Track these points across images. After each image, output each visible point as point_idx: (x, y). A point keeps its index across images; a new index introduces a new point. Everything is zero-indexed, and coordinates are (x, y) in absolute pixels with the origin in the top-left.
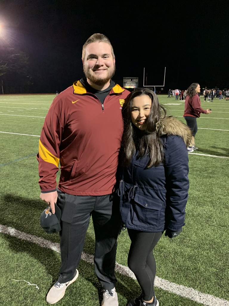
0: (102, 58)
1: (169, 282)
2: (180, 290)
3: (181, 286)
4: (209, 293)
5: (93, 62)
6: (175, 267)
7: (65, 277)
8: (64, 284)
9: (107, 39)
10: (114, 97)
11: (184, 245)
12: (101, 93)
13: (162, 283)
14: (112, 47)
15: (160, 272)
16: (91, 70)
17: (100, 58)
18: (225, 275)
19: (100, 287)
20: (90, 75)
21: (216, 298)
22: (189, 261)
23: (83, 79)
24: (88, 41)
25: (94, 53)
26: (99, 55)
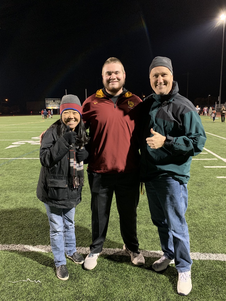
0: (115, 74)
26: (113, 72)
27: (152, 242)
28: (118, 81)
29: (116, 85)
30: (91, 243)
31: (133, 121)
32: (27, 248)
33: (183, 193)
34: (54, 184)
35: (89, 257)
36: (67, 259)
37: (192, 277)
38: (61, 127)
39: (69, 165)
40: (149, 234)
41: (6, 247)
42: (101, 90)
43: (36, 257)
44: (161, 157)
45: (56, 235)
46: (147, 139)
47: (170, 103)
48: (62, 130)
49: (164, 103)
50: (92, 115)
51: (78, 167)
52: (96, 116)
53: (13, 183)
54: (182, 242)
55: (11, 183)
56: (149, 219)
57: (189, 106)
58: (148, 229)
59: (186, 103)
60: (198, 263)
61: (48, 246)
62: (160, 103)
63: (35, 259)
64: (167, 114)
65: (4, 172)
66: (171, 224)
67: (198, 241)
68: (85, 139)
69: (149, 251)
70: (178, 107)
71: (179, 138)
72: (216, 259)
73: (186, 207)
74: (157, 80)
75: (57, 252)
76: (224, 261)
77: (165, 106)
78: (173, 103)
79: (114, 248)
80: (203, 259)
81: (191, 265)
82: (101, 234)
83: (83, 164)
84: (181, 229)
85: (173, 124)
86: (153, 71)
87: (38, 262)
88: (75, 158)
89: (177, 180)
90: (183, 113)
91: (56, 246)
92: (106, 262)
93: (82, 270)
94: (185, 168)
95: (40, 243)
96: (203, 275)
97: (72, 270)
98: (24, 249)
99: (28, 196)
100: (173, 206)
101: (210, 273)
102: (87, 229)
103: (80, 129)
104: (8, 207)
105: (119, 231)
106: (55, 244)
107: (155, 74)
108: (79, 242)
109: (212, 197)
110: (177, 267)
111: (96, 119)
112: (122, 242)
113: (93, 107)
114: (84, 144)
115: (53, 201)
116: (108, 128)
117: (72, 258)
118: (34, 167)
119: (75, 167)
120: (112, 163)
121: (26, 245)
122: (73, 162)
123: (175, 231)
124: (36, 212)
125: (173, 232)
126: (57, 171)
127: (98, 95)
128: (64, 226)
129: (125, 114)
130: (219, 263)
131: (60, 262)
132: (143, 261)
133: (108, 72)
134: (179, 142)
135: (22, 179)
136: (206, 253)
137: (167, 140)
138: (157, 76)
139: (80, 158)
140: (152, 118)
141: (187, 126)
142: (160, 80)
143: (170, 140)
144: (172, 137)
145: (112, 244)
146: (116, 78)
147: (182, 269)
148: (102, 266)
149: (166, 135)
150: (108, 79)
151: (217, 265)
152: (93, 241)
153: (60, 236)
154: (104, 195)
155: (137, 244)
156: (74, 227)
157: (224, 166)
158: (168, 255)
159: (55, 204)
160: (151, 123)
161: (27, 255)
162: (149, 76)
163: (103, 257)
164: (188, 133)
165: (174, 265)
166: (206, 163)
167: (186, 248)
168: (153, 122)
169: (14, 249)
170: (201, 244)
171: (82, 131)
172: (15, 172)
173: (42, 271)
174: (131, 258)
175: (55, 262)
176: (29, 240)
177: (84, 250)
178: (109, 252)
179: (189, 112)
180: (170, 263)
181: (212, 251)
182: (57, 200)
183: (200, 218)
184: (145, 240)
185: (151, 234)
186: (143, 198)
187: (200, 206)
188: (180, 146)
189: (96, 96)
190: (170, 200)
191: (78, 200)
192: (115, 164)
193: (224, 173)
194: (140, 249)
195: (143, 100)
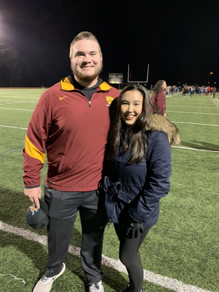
0: (90, 56)
1: (154, 274)
2: (165, 282)
3: (166, 277)
4: (192, 284)
5: (81, 59)
6: (160, 258)
7: (52, 271)
8: (51, 279)
9: (94, 37)
10: (101, 94)
11: (168, 236)
12: (88, 90)
13: (147, 275)
14: (99, 45)
15: (145, 264)
16: (78, 67)
17: (87, 55)
18: (207, 265)
19: (86, 280)
20: (77, 72)
21: (199, 288)
22: (173, 252)
23: (71, 75)
24: (76, 39)
25: (81, 51)
26: (87, 53)
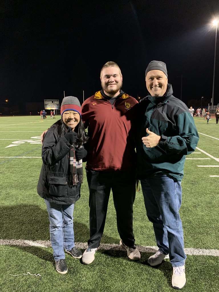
0: (113, 77)
26: (111, 75)
27: (147, 237)
28: (116, 83)
29: (114, 87)
30: (89, 238)
31: (129, 122)
32: (27, 243)
33: (177, 190)
34: (55, 181)
35: (87, 251)
36: (66, 254)
37: (186, 271)
38: (62, 127)
39: (69, 163)
40: (145, 230)
41: (7, 242)
42: (99, 92)
43: (36, 251)
44: (156, 155)
45: (56, 230)
46: (143, 138)
47: (165, 104)
48: (62, 130)
49: (159, 104)
50: (91, 116)
51: (77, 165)
52: (95, 116)
53: (13, 181)
54: (177, 237)
55: (12, 181)
56: (145, 215)
57: (183, 107)
58: (143, 225)
59: (180, 104)
60: (192, 258)
61: (47, 241)
62: (155, 104)
63: (35, 254)
64: (162, 115)
65: (4, 170)
66: (166, 220)
67: (191, 237)
68: (84, 138)
69: (144, 247)
70: (172, 108)
71: (173, 137)
72: (209, 254)
73: (180, 204)
74: (152, 82)
75: (57, 247)
76: (217, 257)
77: (160, 107)
78: (167, 105)
79: (111, 244)
80: (196, 254)
81: (185, 260)
82: (98, 229)
83: (82, 162)
84: (176, 225)
85: (167, 124)
86: (149, 75)
87: (37, 256)
88: (75, 156)
89: (171, 177)
90: (177, 114)
91: (56, 241)
92: (103, 257)
93: (80, 264)
94: (179, 166)
95: (40, 238)
96: (196, 269)
97: (70, 264)
98: (24, 244)
99: (28, 193)
100: (167, 203)
101: (203, 267)
102: (85, 225)
103: (80, 129)
104: (8, 204)
105: (116, 227)
106: (54, 239)
107: (151, 77)
108: (77, 237)
109: (205, 195)
110: (171, 261)
111: (95, 119)
112: (119, 237)
113: (92, 108)
114: (83, 143)
115: (54, 198)
116: (106, 128)
117: (71, 253)
118: (34, 165)
119: (75, 165)
120: (109, 161)
121: (26, 240)
122: (73, 161)
123: (169, 227)
124: (36, 209)
125: (168, 227)
126: (57, 169)
127: (96, 97)
128: (63, 222)
129: (122, 115)
130: (212, 259)
131: (59, 256)
132: (139, 256)
133: (106, 75)
134: (173, 141)
135: (22, 177)
136: (199, 249)
137: (161, 139)
138: (152, 78)
139: (79, 156)
140: (147, 118)
141: (181, 126)
142: (155, 83)
143: (165, 140)
144: (167, 137)
145: (109, 240)
146: (114, 81)
147: (176, 263)
148: (99, 261)
149: (160, 135)
150: (107, 81)
151: (210, 261)
152: (91, 237)
153: (59, 232)
154: (101, 192)
155: (133, 240)
156: (73, 223)
157: (217, 165)
158: (163, 251)
159: (55, 200)
160: (146, 123)
161: (28, 250)
162: (145, 79)
163: (100, 252)
164: (181, 133)
165: (169, 260)
166: (199, 162)
167: (180, 243)
168: (149, 122)
169: (14, 244)
170: (194, 240)
171: (81, 131)
172: (15, 170)
173: (42, 265)
174: (127, 253)
175: (55, 256)
176: (29, 235)
177: (82, 245)
178: (106, 247)
179: (183, 113)
180: (165, 258)
181: (205, 246)
182: (57, 196)
183: (193, 215)
184: (141, 236)
185: (146, 230)
186: (139, 195)
187: (194, 203)
188: (174, 146)
189: (95, 97)
190: (165, 197)
191: (77, 197)
192: (112, 162)
193: (216, 172)
194: (136, 245)
195: (139, 101)
